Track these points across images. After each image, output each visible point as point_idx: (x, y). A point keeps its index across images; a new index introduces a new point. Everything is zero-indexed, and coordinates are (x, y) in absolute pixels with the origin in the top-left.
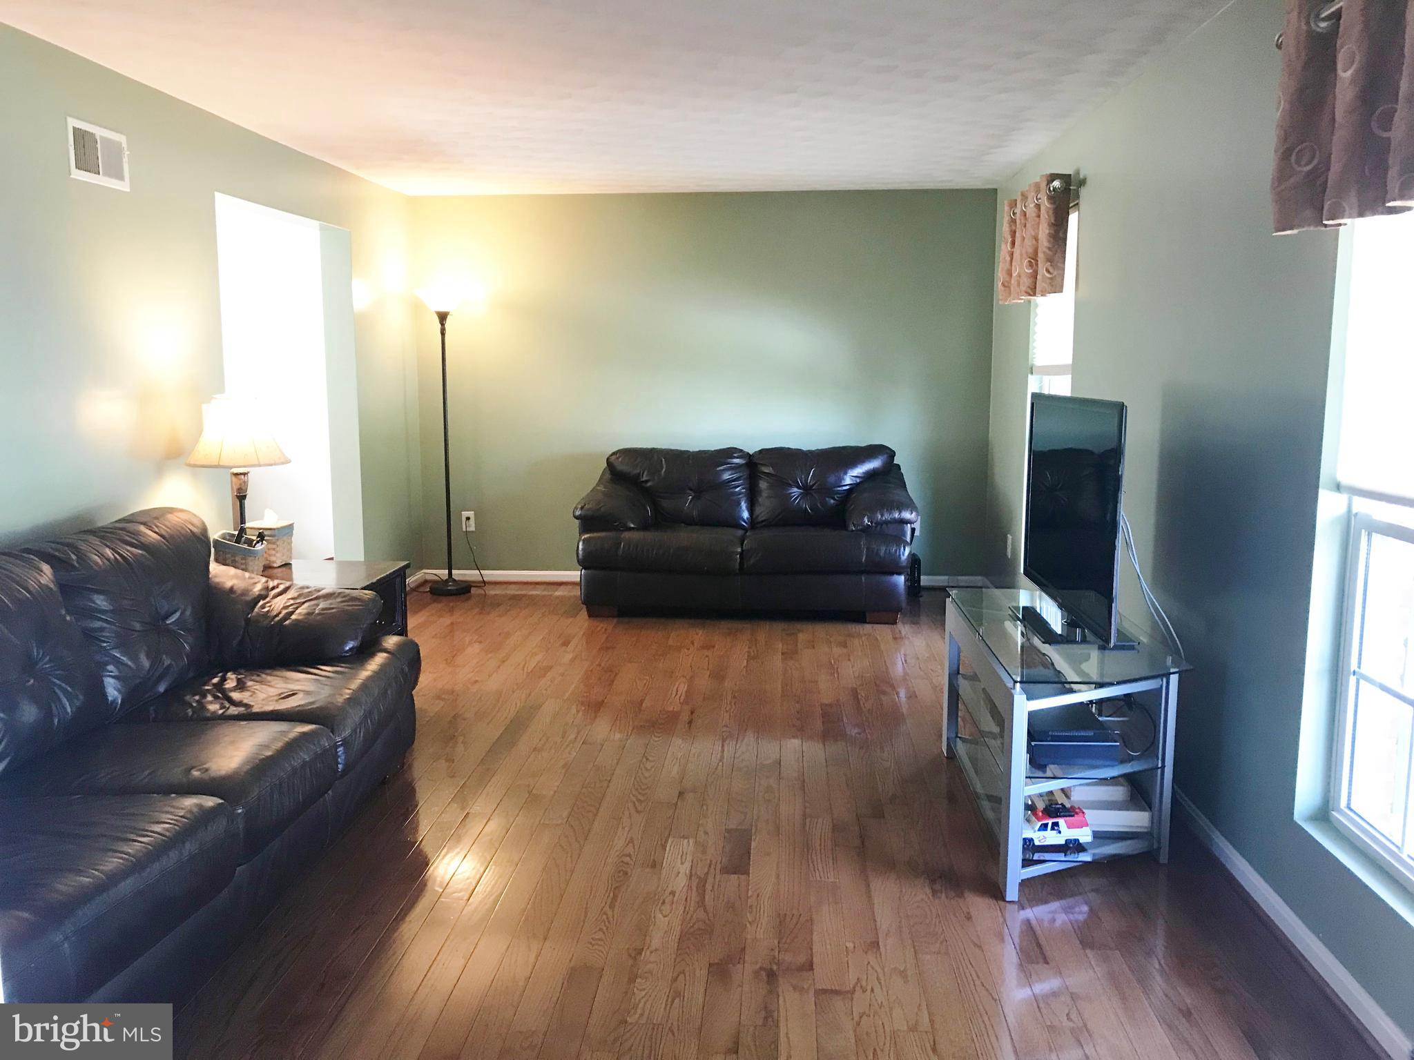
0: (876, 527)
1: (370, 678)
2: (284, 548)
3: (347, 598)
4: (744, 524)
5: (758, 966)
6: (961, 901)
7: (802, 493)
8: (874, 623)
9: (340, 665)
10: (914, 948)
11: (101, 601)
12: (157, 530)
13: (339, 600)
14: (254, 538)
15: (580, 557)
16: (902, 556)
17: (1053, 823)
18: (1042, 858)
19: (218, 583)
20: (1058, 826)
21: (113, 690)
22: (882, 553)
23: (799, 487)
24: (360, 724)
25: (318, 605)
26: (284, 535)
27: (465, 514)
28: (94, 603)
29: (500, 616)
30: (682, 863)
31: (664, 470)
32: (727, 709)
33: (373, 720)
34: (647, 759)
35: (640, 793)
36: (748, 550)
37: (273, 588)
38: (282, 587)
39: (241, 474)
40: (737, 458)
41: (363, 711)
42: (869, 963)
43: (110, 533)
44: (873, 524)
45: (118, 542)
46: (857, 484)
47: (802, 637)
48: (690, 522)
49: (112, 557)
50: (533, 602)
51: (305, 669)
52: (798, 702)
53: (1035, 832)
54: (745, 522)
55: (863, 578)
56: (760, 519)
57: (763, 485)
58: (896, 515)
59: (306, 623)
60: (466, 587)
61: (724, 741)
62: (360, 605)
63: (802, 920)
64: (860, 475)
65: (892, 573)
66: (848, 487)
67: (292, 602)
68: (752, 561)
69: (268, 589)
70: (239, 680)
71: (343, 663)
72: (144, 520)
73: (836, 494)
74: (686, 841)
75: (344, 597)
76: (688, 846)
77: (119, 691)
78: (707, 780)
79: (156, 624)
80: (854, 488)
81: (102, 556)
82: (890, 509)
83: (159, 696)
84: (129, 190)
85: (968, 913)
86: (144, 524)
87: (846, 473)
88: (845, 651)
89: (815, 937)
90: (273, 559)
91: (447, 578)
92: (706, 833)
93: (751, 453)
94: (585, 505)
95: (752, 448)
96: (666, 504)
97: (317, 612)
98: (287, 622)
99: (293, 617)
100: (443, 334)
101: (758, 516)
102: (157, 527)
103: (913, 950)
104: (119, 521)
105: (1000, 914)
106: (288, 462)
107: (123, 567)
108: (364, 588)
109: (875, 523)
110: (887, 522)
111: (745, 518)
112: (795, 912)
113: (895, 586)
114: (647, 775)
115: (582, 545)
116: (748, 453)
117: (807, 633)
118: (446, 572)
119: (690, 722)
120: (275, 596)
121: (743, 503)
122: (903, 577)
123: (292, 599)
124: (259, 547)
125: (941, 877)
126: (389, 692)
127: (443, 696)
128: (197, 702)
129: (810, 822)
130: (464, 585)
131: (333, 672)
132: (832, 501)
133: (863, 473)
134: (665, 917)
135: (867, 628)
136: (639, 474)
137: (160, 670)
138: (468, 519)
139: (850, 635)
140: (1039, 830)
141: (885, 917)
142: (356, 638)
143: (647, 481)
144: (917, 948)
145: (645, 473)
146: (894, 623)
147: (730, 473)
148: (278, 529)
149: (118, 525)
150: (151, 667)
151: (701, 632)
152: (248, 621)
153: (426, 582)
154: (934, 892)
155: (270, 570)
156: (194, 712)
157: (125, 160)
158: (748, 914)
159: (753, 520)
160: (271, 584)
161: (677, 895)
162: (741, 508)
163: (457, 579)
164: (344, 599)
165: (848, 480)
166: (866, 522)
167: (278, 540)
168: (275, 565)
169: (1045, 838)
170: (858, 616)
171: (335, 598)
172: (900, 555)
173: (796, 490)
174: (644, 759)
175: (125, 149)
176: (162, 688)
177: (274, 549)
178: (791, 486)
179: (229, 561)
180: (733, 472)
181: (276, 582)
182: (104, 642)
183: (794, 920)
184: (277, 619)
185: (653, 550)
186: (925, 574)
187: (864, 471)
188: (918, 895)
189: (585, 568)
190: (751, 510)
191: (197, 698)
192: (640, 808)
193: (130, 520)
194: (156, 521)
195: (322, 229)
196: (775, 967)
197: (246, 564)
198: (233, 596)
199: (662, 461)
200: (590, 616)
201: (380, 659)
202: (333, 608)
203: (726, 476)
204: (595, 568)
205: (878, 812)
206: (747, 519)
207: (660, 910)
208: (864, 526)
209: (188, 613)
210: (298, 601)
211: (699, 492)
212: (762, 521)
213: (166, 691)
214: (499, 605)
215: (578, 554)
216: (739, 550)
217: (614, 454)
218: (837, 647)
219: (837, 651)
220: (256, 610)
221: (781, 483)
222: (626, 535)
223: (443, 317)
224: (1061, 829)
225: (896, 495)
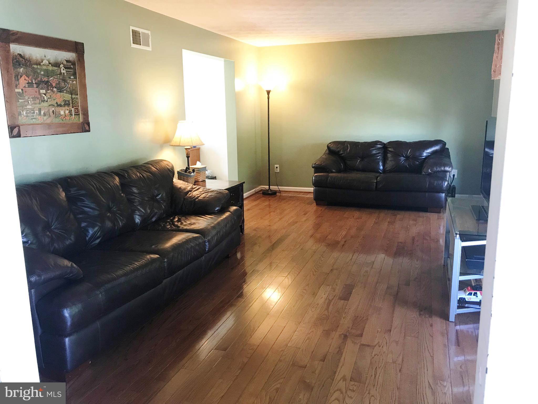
0: (434, 173)
1: (222, 220)
2: (203, 175)
3: (218, 192)
4: (381, 172)
5: (341, 333)
6: (430, 319)
7: (405, 159)
8: (430, 212)
9: (212, 215)
10: (405, 333)
11: (135, 190)
12: (155, 167)
13: (215, 193)
14: (191, 171)
15: (313, 182)
16: (444, 186)
17: (474, 293)
18: (469, 306)
19: (176, 186)
20: (477, 294)
21: (138, 220)
22: (435, 184)
23: (404, 157)
24: (215, 235)
25: (208, 194)
26: (202, 171)
27: (276, 166)
28: (132, 190)
29: (284, 203)
30: (324, 294)
31: (349, 149)
32: (359, 241)
33: (220, 234)
34: (323, 257)
35: (316, 269)
36: (379, 181)
37: (194, 188)
38: (197, 188)
39: (188, 149)
40: (379, 145)
41: (216, 231)
42: (385, 337)
43: (139, 167)
44: (433, 172)
45: (141, 170)
46: (429, 156)
47: (399, 217)
48: (358, 170)
49: (139, 175)
50: (297, 199)
51: (200, 216)
52: (389, 241)
53: (466, 295)
54: (381, 171)
55: (427, 194)
56: (387, 169)
57: (389, 155)
58: (443, 169)
59: (203, 200)
60: (275, 192)
61: (354, 253)
62: (222, 195)
63: (364, 318)
64: (430, 152)
65: (440, 192)
66: (424, 157)
67: (200, 193)
68: (381, 186)
69: (192, 188)
70: (179, 218)
71: (214, 215)
72: (151, 163)
73: (419, 160)
74: (328, 287)
75: (217, 192)
76: (329, 289)
77: (139, 220)
78: (343, 266)
79: (153, 198)
80: (427, 157)
81: (136, 175)
82: (440, 166)
83: (152, 223)
84: (151, 50)
85: (432, 324)
86: (151, 164)
87: (424, 152)
88: (415, 222)
89: (367, 326)
90: (199, 178)
91: (268, 189)
92: (337, 285)
93: (385, 143)
94: (316, 163)
95: (385, 141)
96: (349, 163)
97: (207, 197)
98: (197, 200)
99: (199, 198)
100: (268, 99)
101: (386, 169)
102: (156, 166)
103: (404, 334)
104: (145, 163)
105: (445, 326)
106: (204, 145)
107: (142, 179)
108: (225, 190)
109: (434, 172)
110: (438, 171)
111: (381, 169)
112: (362, 316)
113: (440, 197)
114: (321, 262)
115: (314, 177)
116: (384, 143)
117: (401, 215)
118: (268, 187)
119: (343, 245)
120: (194, 191)
121: (380, 163)
122: (444, 194)
123: (200, 192)
124: (192, 174)
125: (425, 310)
126: (228, 225)
127: (257, 230)
128: (164, 225)
129: (379, 285)
130: (274, 191)
131: (209, 217)
132: (417, 163)
133: (431, 151)
134: (312, 312)
135: (428, 214)
136: (339, 151)
137: (153, 214)
138: (277, 167)
139: (419, 217)
140: (468, 295)
141: (397, 322)
142: (219, 206)
143: (342, 154)
144: (406, 334)
145: (342, 150)
146: (440, 213)
147: (375, 151)
148: (200, 168)
149: (143, 165)
150: (150, 212)
151: (358, 213)
152: (184, 199)
153: (262, 190)
154: (420, 314)
155: (197, 182)
156: (162, 228)
157: (150, 40)
158: (344, 314)
159: (384, 171)
160: (194, 187)
161: (319, 305)
162: (379, 165)
163: (271, 189)
164: (217, 193)
165: (425, 154)
166: (430, 171)
167: (200, 172)
168: (200, 181)
169: (470, 298)
170: (424, 209)
171: (214, 192)
172: (443, 185)
173: (403, 158)
174: (322, 257)
175: (150, 36)
176: (154, 219)
177: (199, 175)
178: (401, 156)
179: (182, 179)
180: (377, 150)
181: (196, 186)
182: (136, 203)
183: (361, 318)
184: (194, 198)
185: (341, 180)
186: (457, 194)
187: (432, 150)
188: (413, 315)
189: (315, 187)
190: (384, 166)
191: (164, 223)
192: (315, 274)
193: (147, 163)
194: (155, 164)
195: (225, 61)
196: (348, 334)
197: (188, 180)
198: (180, 190)
199: (348, 146)
200: (317, 204)
201: (227, 214)
202: (213, 196)
203: (374, 152)
204: (318, 187)
205: (408, 284)
206: (382, 169)
207: (311, 310)
208: (428, 173)
209: (164, 195)
210: (201, 193)
211: (362, 158)
212: (389, 170)
213: (155, 221)
214: (285, 199)
215: (312, 181)
216: (375, 181)
217: (330, 143)
218: (412, 221)
219: (411, 222)
220: (188, 195)
221: (397, 155)
222: (331, 175)
223: (268, 92)
224: (478, 295)
225: (445, 160)
